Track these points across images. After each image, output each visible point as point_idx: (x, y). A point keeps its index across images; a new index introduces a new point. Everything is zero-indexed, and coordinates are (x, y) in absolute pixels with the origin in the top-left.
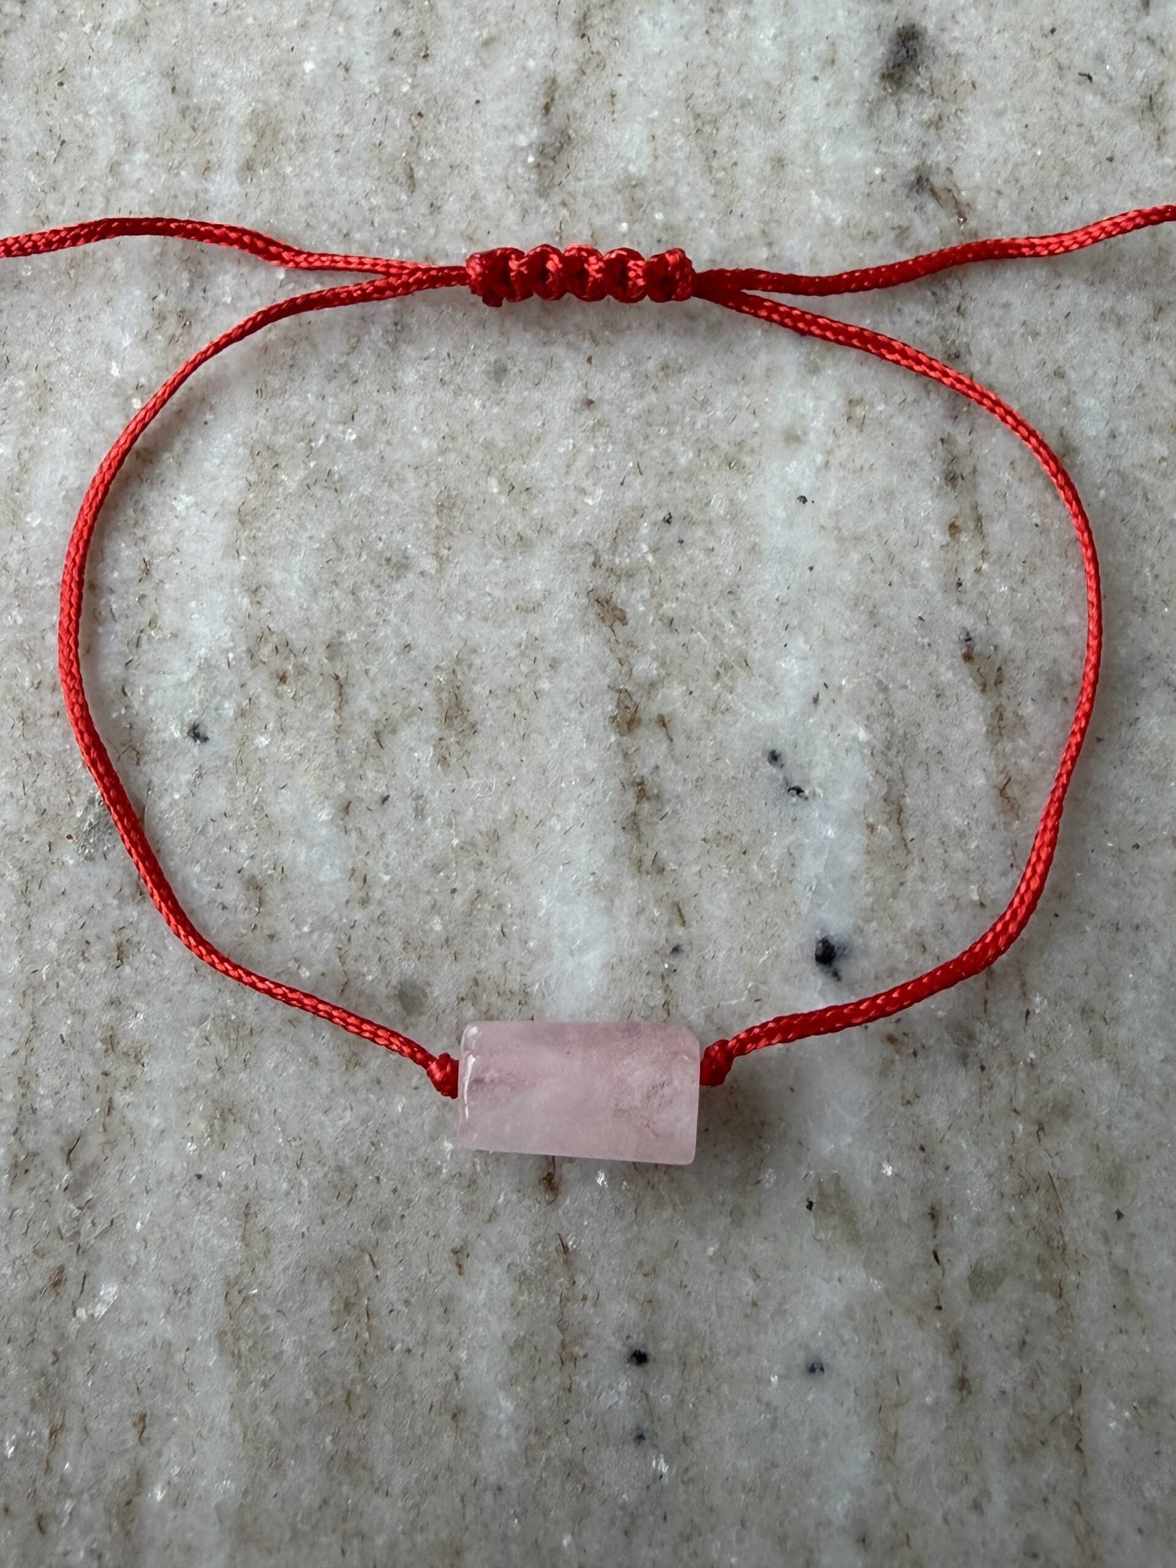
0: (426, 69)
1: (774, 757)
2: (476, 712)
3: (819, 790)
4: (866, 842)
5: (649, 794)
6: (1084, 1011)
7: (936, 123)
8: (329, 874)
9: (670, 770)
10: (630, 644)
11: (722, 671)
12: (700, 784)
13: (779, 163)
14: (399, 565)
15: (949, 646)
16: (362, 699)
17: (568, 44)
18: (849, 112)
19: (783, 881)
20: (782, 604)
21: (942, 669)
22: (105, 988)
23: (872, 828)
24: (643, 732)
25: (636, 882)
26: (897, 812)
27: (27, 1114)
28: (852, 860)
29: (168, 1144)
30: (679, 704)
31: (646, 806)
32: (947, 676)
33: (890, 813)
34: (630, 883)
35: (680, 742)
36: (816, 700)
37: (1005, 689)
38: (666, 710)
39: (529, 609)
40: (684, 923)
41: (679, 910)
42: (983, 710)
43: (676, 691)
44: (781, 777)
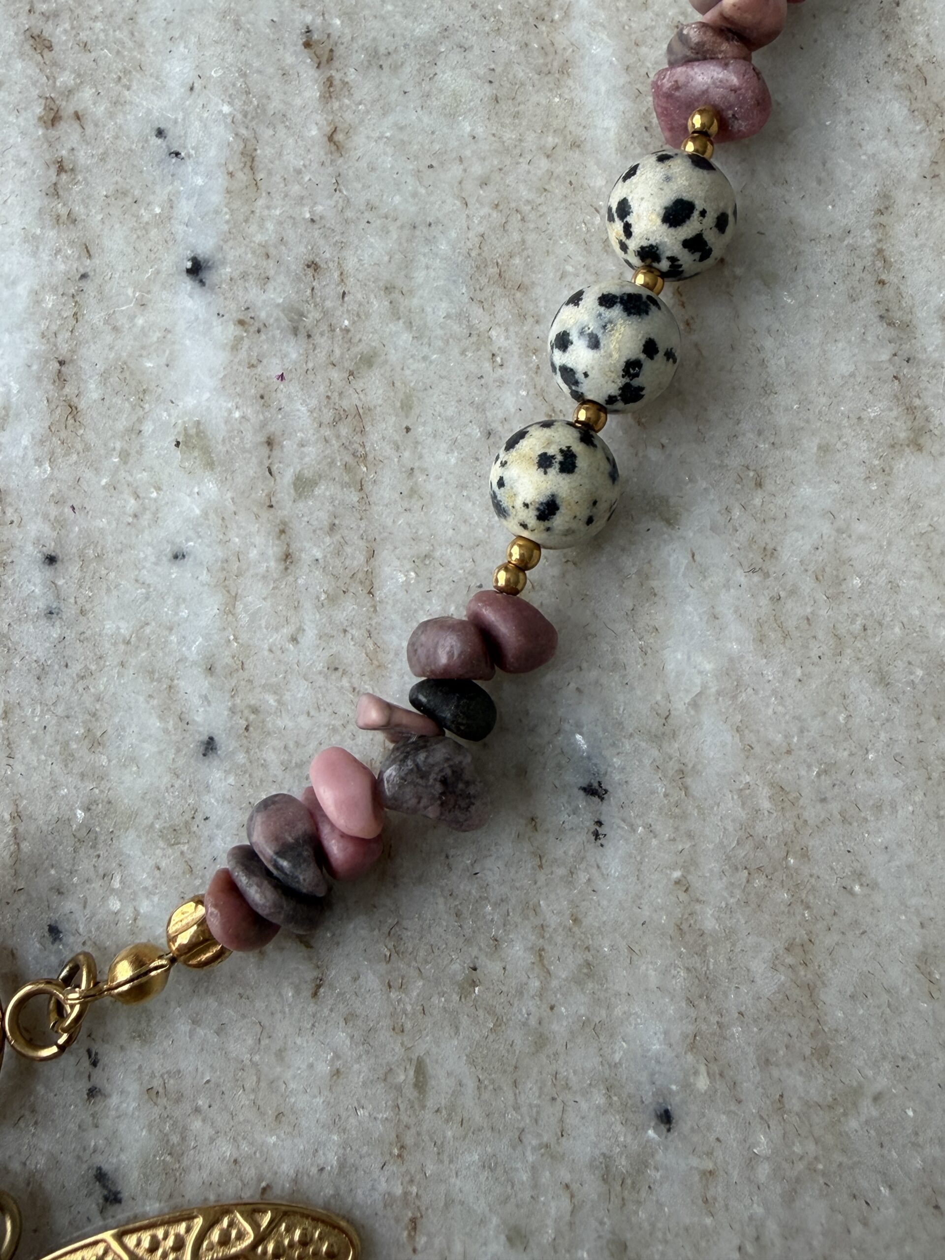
1: (160, 133)
3: (193, 152)
4: (226, 184)
5: (66, 168)
6: (387, 288)
9: (81, 150)
10: (55, 64)
11: (121, 75)
12: (103, 158)
15: (293, 38)
19: (163, 220)
20: (169, 23)
21: (287, 55)
23: (231, 174)
24: (63, 126)
25: (55, 231)
28: (216, 198)
30: (90, 102)
31: (64, 176)
32: (290, 59)
33: (245, 163)
34: (52, 234)
35: (90, 130)
36: (192, 89)
37: (336, 64)
38: (80, 108)
40: (90, 256)
41: (87, 247)
42: (316, 81)
43: (87, 93)
44: (164, 145)
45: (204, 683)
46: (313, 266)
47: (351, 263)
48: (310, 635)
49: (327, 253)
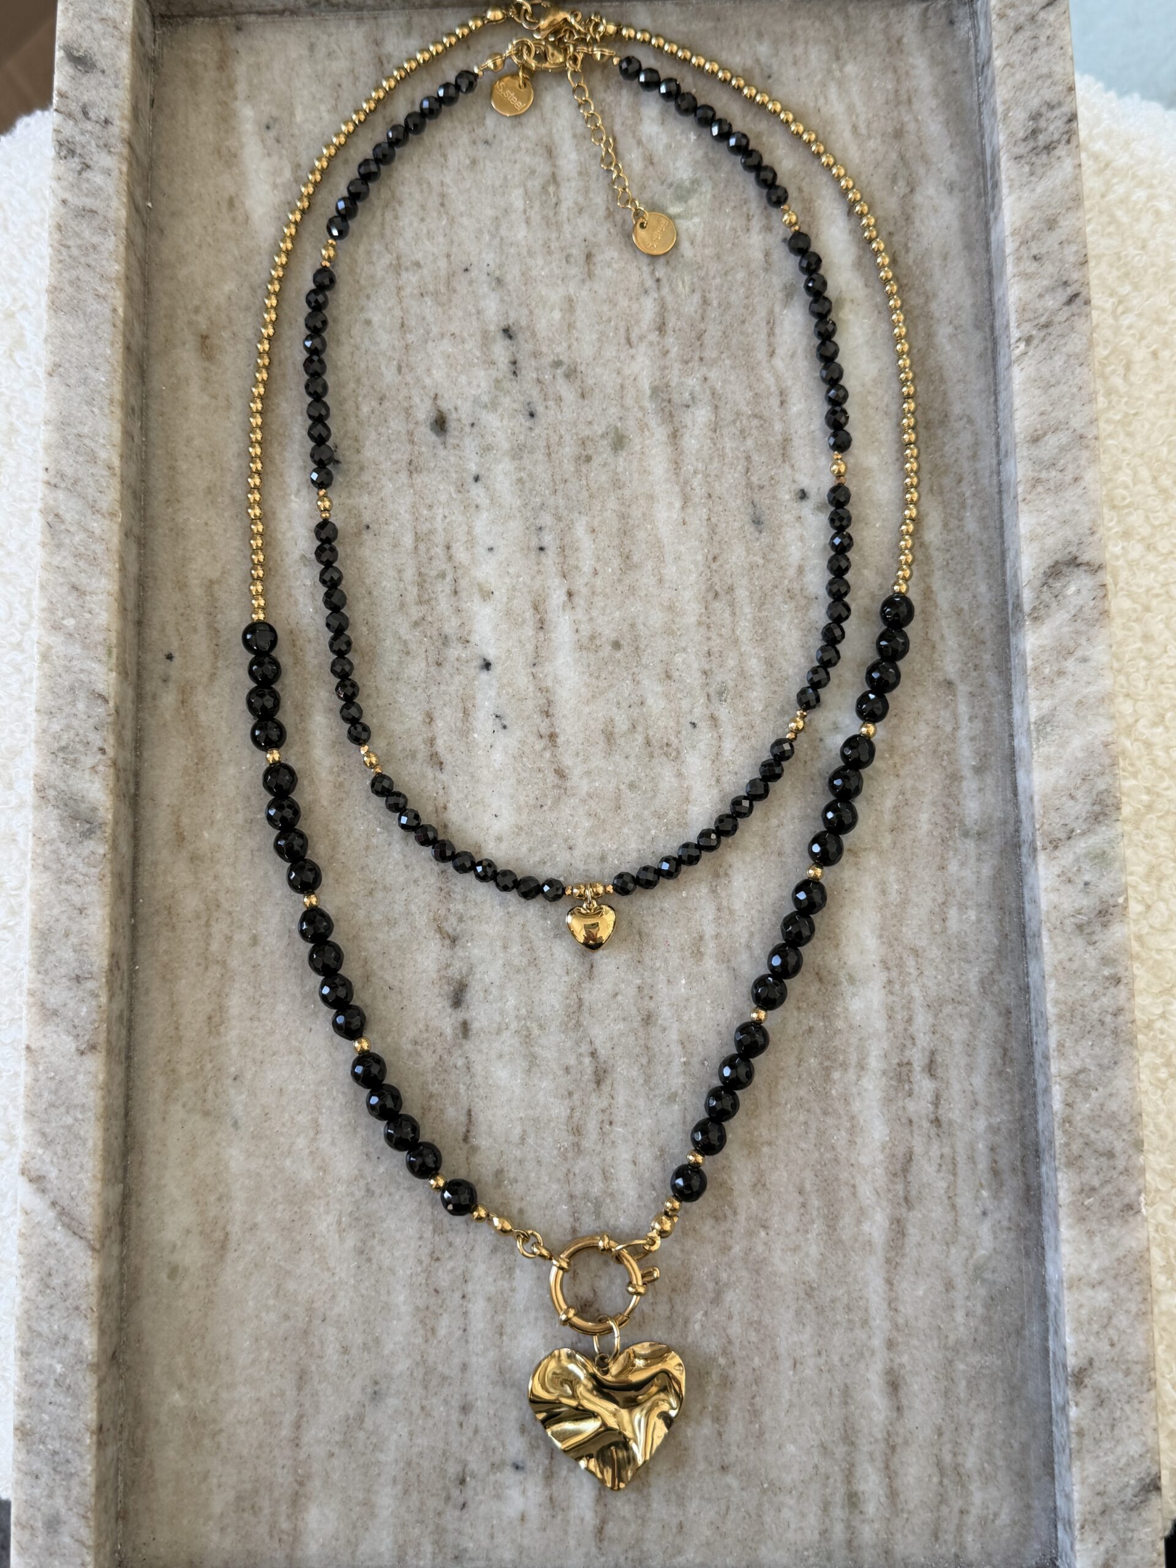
0: (639, 982)
1: (505, 727)
2: (602, 737)
3: (490, 717)
4: (475, 701)
5: (545, 713)
7: (448, 966)
8: (646, 682)
9: (538, 721)
10: (552, 762)
11: (522, 755)
12: (528, 717)
13: (505, 948)
14: (632, 786)
15: (448, 767)
16: (640, 738)
17: (586, 996)
18: (479, 969)
19: (502, 687)
20: (503, 779)
21: (450, 759)
22: (712, 643)
23: (473, 706)
24: (547, 733)
25: (548, 685)
26: (466, 712)
27: (732, 604)
28: (479, 696)
29: (686, 598)
30: (536, 743)
31: (546, 709)
32: (449, 757)
33: (468, 711)
34: (550, 684)
35: (535, 729)
36: (491, 746)
37: (429, 753)
38: (540, 741)
39: (588, 773)
40: (533, 674)
41: (534, 677)
42: (437, 746)
43: (537, 747)
44: (502, 721)
45: (479, 501)
46: (439, 664)
47: (423, 665)
48: (439, 518)
49: (433, 669)
